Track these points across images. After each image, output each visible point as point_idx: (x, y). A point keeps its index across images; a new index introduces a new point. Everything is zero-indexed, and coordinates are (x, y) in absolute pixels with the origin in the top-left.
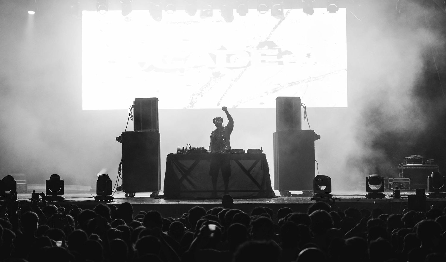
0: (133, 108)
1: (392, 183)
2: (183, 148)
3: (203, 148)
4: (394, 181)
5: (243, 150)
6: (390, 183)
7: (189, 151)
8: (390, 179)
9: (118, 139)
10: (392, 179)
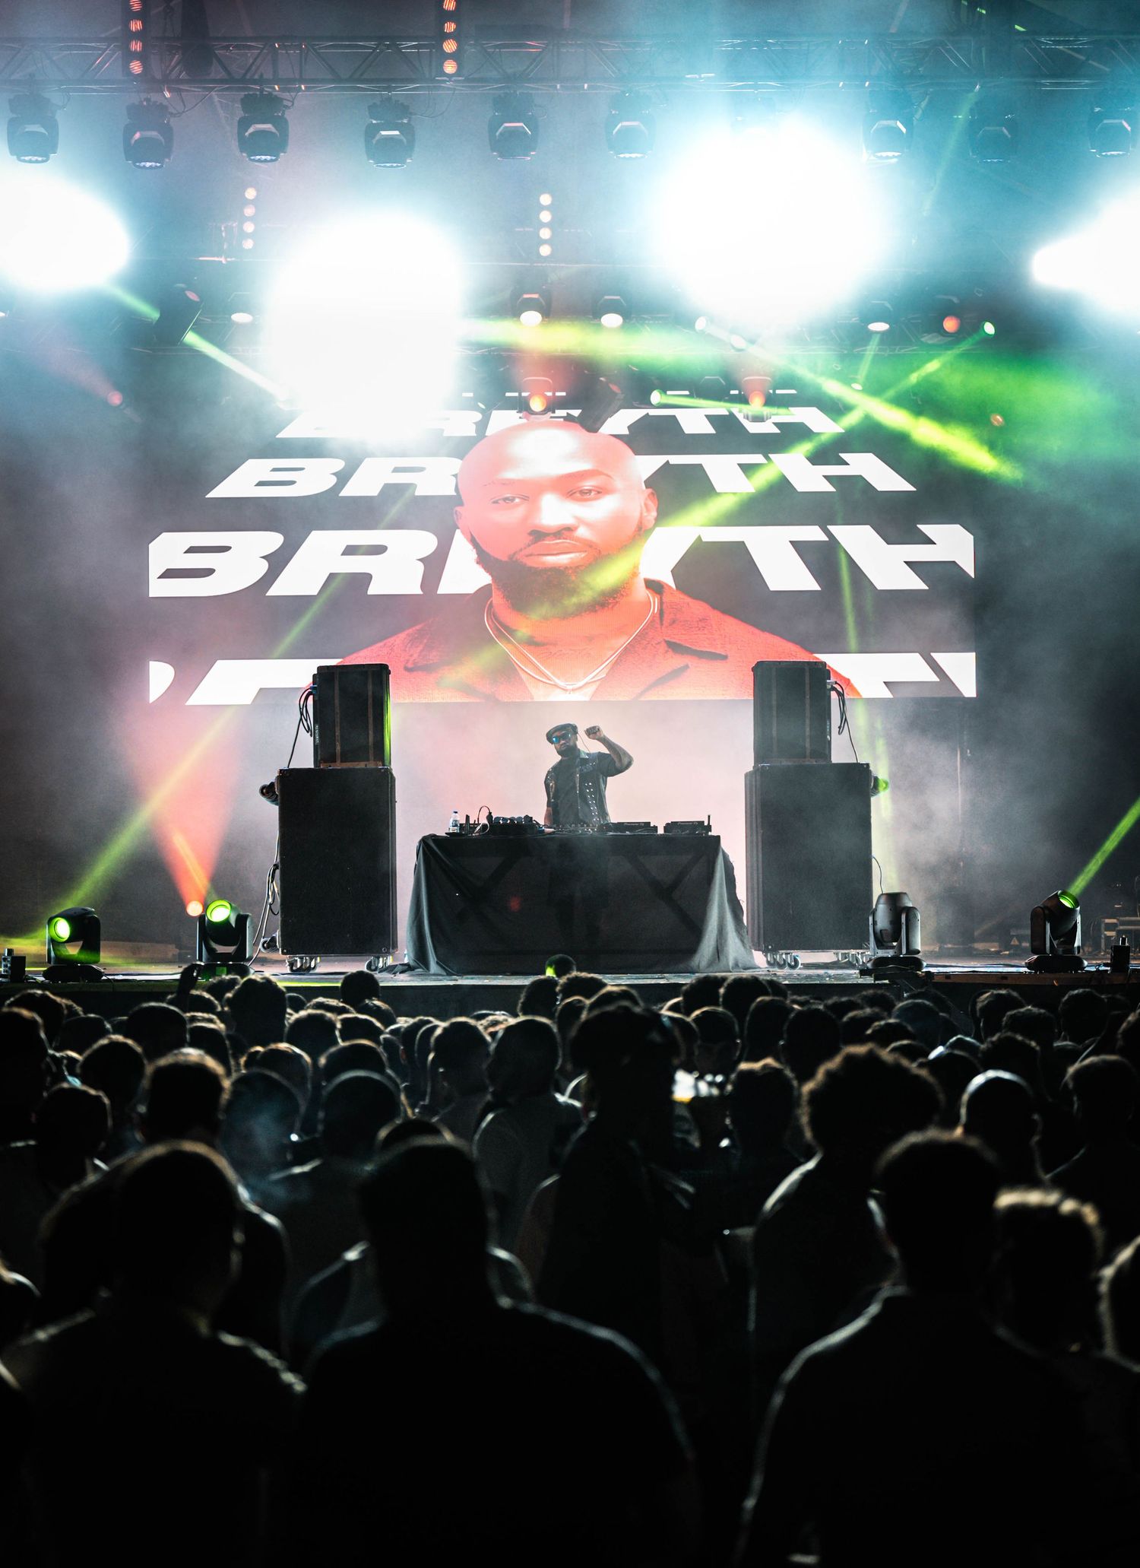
0: (311, 698)
1: (1113, 934)
2: (468, 817)
3: (529, 819)
4: (1121, 928)
5: (652, 825)
6: (1108, 933)
7: (484, 826)
8: (1107, 921)
9: (267, 791)
10: (1114, 921)
